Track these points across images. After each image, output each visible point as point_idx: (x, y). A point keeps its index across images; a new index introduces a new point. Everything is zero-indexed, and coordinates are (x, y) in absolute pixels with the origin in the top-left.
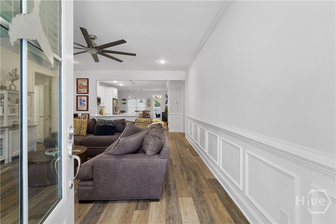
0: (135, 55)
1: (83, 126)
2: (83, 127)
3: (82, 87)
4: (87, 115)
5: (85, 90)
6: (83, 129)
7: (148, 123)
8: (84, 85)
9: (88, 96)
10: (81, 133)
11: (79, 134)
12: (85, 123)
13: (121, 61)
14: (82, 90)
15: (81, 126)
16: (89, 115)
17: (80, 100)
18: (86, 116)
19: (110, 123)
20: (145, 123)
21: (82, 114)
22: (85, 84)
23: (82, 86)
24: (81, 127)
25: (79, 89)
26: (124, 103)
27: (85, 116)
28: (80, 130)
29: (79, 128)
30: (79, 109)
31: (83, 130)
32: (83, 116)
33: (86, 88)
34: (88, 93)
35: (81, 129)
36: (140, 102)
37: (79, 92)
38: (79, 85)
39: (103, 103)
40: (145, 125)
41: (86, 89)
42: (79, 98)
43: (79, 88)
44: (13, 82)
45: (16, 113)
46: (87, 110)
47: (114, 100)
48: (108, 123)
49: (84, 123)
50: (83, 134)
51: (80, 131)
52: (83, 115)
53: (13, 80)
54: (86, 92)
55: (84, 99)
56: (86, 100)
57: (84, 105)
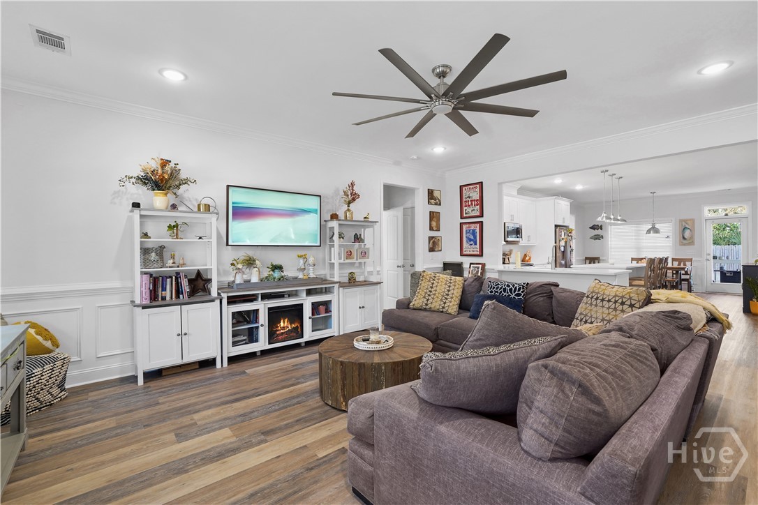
0: (561, 75)
1: (452, 291)
2: (453, 294)
3: (470, 203)
4: (480, 266)
5: (476, 209)
6: (452, 298)
7: (628, 303)
8: (473, 199)
9: (482, 222)
10: (447, 308)
11: (441, 310)
12: (457, 286)
13: (530, 113)
14: (469, 210)
15: (449, 291)
16: (483, 265)
17: (466, 233)
18: (478, 268)
19: (511, 290)
20: (616, 302)
21: (471, 264)
22: (476, 196)
23: (471, 201)
24: (447, 295)
25: (465, 208)
26: (598, 237)
27: (475, 267)
28: (444, 301)
29: (443, 296)
30: (464, 253)
31: (450, 302)
32: (472, 268)
33: (478, 205)
34: (482, 216)
35: (446, 299)
36: (649, 232)
37: (465, 215)
38: (464, 200)
39: (529, 237)
40: (615, 309)
41: (478, 207)
42: (464, 226)
43: (466, 206)
44: (349, 206)
46: (481, 255)
47: (557, 230)
48: (505, 290)
49: (455, 286)
50: (449, 311)
51: (445, 303)
53: (349, 203)
54: (478, 213)
55: (474, 231)
56: (478, 231)
57: (476, 244)
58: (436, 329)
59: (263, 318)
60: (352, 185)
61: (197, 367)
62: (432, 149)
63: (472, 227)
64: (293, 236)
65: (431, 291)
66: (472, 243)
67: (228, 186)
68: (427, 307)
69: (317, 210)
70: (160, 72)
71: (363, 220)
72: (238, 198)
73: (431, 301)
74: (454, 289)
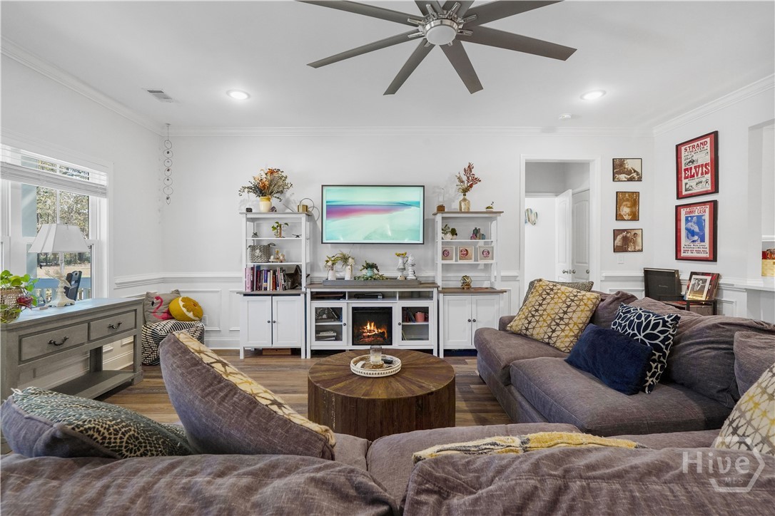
1: (570, 315)
2: (570, 318)
3: (693, 171)
4: (709, 278)
5: (704, 180)
6: (567, 324)
8: (700, 163)
9: (716, 201)
10: (554, 339)
11: (547, 340)
12: (582, 307)
14: (692, 183)
15: (565, 313)
16: (716, 278)
17: (687, 222)
18: (705, 281)
21: (693, 273)
22: (704, 157)
23: (695, 167)
24: (561, 319)
25: (684, 181)
27: (699, 280)
28: (553, 327)
29: (553, 320)
30: (683, 255)
31: (563, 330)
33: (706, 173)
34: (717, 191)
35: (558, 325)
37: (684, 193)
38: (683, 168)
41: (708, 176)
42: (683, 212)
43: (686, 178)
44: (465, 195)
45: (452, 259)
46: (714, 258)
49: (578, 306)
50: (558, 344)
51: (554, 331)
52: (694, 276)
53: (465, 191)
54: (709, 187)
55: (699, 218)
56: (707, 217)
57: (703, 240)
58: (507, 367)
59: (347, 317)
60: (470, 168)
61: (290, 353)
62: (581, 98)
63: (697, 211)
64: (390, 233)
65: (537, 311)
66: (696, 238)
67: (323, 186)
68: (528, 333)
69: (419, 203)
70: (228, 93)
71: (485, 210)
72: (334, 196)
73: (533, 324)
74: (574, 311)
